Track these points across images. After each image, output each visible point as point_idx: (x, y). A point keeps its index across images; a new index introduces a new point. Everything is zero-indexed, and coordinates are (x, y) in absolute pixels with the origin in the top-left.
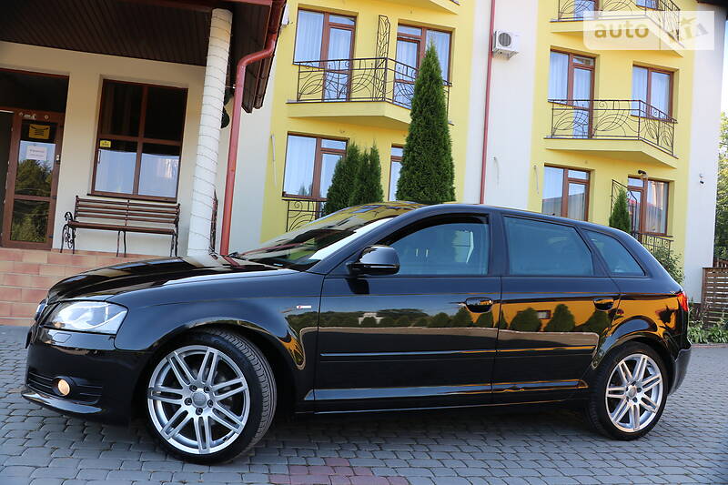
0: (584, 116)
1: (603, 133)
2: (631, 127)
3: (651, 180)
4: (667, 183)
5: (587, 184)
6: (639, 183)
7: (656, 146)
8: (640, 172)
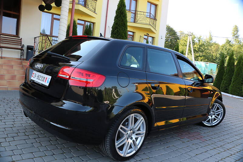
0: (133, 15)
1: (140, 22)
2: (148, 21)
3: (150, 37)
4: (153, 38)
5: (133, 36)
6: (146, 37)
7: (153, 27)
8: (147, 34)
